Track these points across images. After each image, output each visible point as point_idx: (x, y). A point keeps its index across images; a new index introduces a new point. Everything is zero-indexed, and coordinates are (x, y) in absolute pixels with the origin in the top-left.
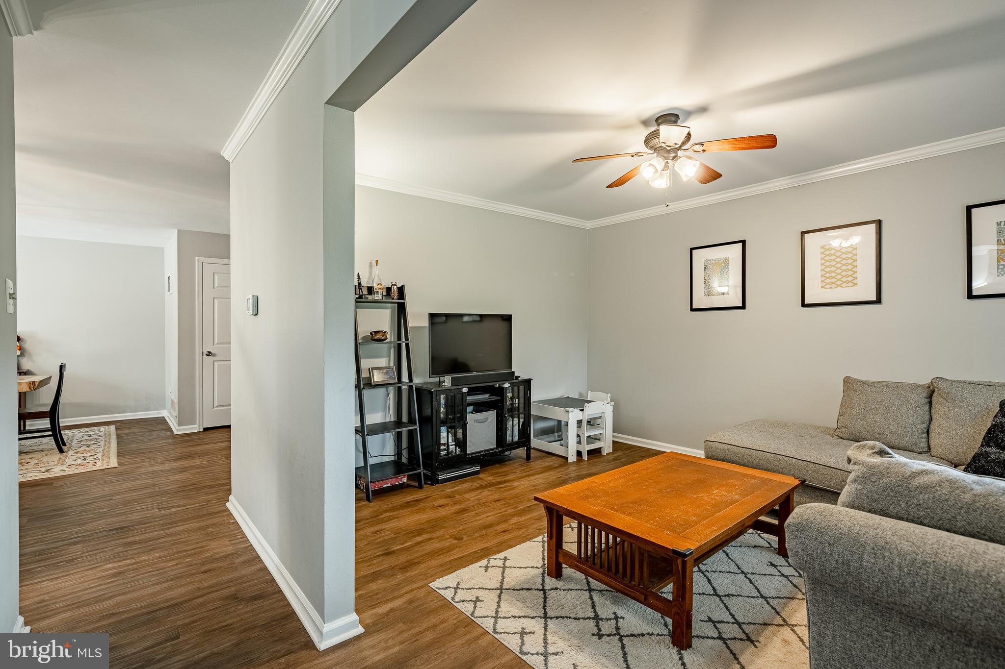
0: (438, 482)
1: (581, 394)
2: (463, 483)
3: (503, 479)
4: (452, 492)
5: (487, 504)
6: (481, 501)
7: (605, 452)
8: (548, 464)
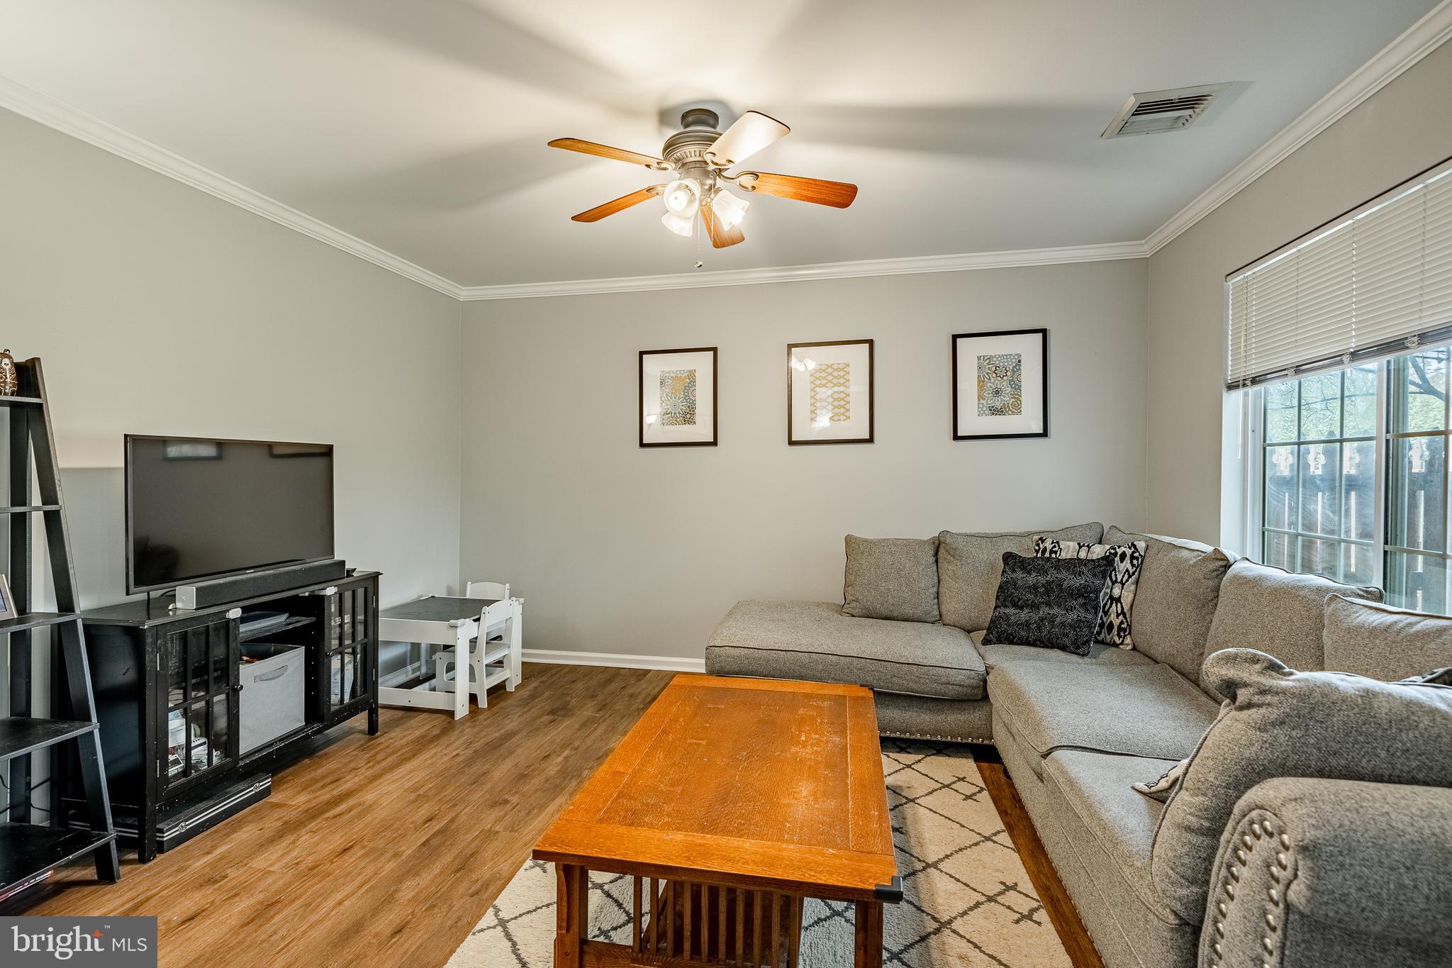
0: (161, 848)
1: (450, 590)
2: (234, 831)
3: (335, 793)
4: (213, 865)
5: (322, 868)
6: (303, 866)
7: (510, 688)
8: (418, 733)
